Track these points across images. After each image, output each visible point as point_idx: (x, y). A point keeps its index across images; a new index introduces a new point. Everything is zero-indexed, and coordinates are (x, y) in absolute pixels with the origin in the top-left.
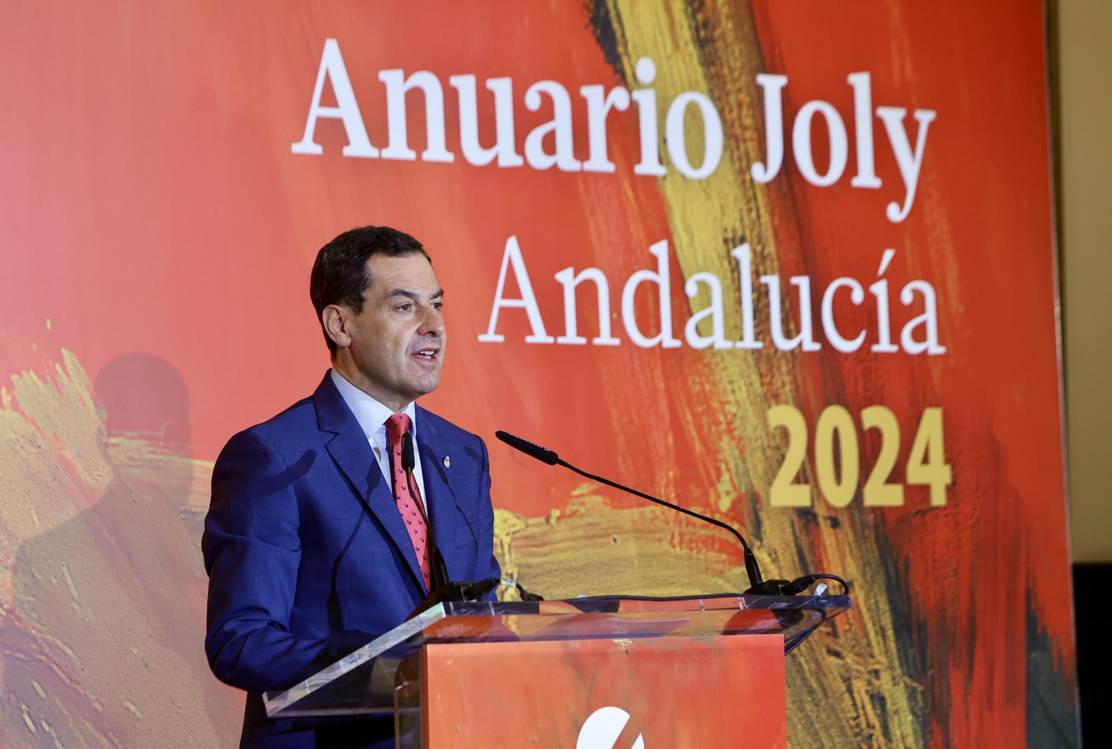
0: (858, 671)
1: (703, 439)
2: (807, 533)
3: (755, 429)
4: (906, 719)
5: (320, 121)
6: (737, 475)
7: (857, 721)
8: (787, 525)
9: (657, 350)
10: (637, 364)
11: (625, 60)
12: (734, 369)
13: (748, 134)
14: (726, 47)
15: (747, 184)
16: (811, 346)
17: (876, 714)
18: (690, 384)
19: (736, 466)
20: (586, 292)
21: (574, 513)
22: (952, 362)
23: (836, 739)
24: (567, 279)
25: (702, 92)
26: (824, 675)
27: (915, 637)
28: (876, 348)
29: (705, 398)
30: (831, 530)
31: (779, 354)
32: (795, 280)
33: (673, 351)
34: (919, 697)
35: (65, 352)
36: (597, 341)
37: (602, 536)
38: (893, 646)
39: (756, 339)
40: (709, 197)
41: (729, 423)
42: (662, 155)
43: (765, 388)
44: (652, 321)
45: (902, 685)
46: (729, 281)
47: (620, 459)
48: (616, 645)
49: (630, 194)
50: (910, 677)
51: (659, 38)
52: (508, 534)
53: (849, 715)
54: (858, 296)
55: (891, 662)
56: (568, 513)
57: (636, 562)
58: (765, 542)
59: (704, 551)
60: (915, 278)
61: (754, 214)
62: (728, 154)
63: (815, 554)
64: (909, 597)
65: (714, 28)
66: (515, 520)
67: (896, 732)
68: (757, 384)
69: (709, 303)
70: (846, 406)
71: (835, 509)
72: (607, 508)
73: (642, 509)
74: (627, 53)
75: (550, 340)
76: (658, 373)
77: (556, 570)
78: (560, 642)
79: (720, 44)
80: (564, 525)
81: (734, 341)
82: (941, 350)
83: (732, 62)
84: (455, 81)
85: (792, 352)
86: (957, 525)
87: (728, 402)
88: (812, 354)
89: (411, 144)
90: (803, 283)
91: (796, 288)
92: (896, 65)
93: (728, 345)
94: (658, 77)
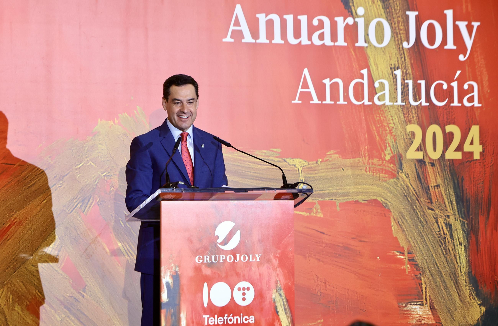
0: (440, 215)
1: (379, 135)
2: (421, 168)
3: (401, 132)
4: (460, 232)
5: (233, 31)
6: (393, 148)
7: (440, 232)
8: (413, 165)
9: (362, 106)
10: (354, 110)
11: (353, 8)
12: (393, 112)
13: (402, 32)
14: (394, 2)
15: (401, 49)
16: (424, 104)
17: (447, 230)
18: (375, 117)
19: (393, 145)
20: (334, 87)
21: (327, 160)
22: (484, 109)
23: (430, 238)
25: (383, 18)
26: (426, 216)
27: (465, 204)
28: (452, 105)
29: (381, 122)
30: (431, 167)
31: (412, 106)
32: (419, 82)
33: (369, 106)
34: (466, 225)
35: (138, 107)
36: (338, 103)
37: (338, 168)
38: (455, 207)
39: (402, 102)
40: (385, 54)
41: (390, 131)
42: (366, 40)
43: (405, 119)
44: (360, 96)
45: (459, 221)
46: (392, 82)
47: (346, 142)
49: (353, 53)
50: (462, 218)
52: (301, 167)
53: (436, 230)
54: (445, 87)
55: (455, 212)
56: (325, 160)
57: (351, 177)
58: (403, 171)
59: (379, 173)
60: (470, 81)
61: (403, 59)
62: (393, 39)
63: (424, 175)
64: (463, 191)
66: (304, 162)
67: (455, 236)
68: (402, 117)
69: (384, 90)
70: (439, 124)
71: (433, 160)
72: (340, 159)
73: (354, 159)
74: (353, 6)
75: (320, 102)
76: (362, 113)
77: (320, 179)
80: (323, 164)
81: (393, 102)
82: (479, 105)
83: (396, 7)
84: (285, 17)
85: (417, 106)
86: (485, 166)
87: (390, 123)
88: (425, 107)
89: (267, 38)
90: (423, 82)
91: (420, 84)
92: (464, 7)
93: (391, 104)
94: (365, 13)
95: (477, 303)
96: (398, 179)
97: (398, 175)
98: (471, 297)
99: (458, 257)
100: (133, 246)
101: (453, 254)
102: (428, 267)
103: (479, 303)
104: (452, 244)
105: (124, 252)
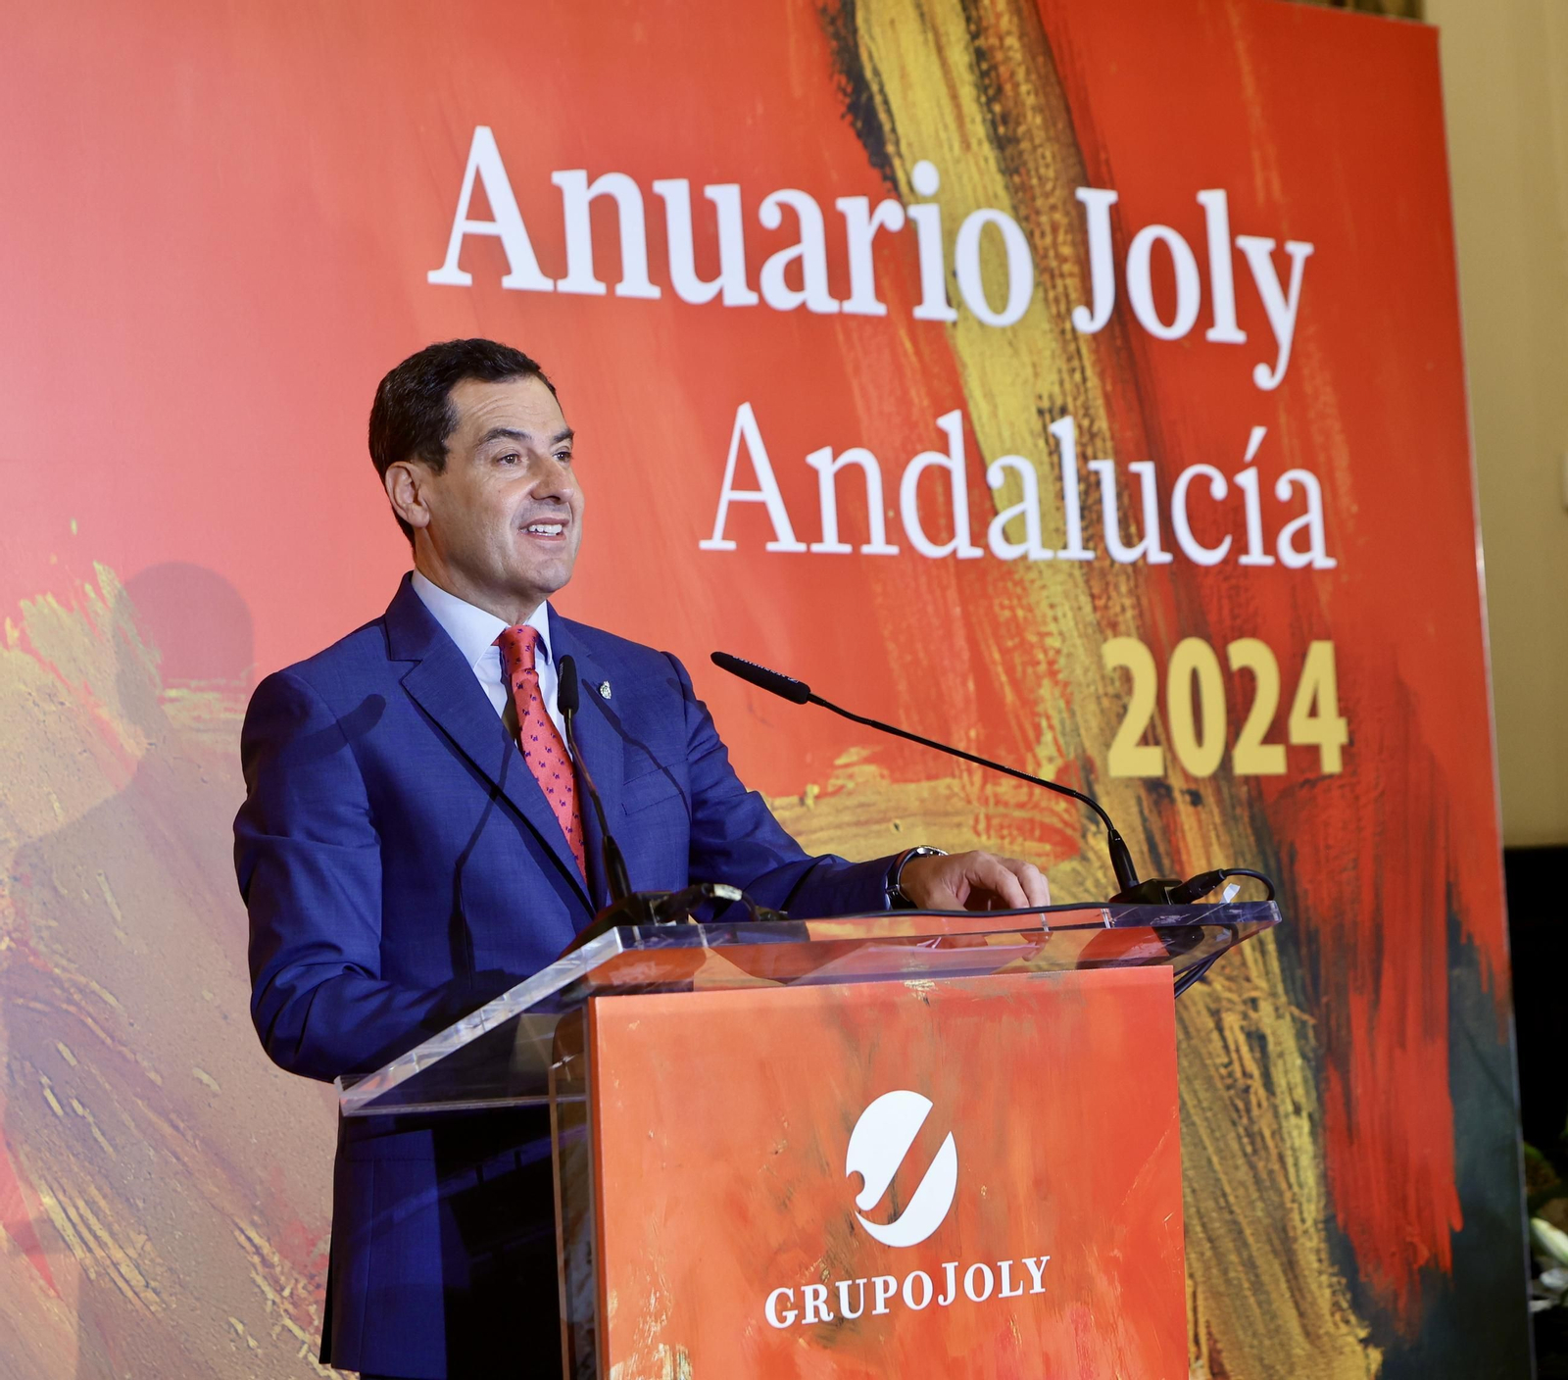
0: (1230, 1001)
1: (1016, 684)
2: (1160, 813)
3: (1086, 671)
4: (1293, 1064)
5: (467, 238)
6: (1064, 734)
7: (1230, 1069)
8: (1133, 802)
9: (951, 563)
10: (923, 580)
11: (897, 163)
12: (1056, 588)
13: (1067, 268)
14: (1035, 148)
15: (1068, 336)
16: (1159, 557)
17: (1254, 1058)
18: (997, 609)
19: (1062, 723)
20: (850, 480)
21: (839, 790)
22: (1345, 578)
23: (1202, 1095)
24: (823, 462)
25: (1002, 209)
26: (1186, 1007)
27: (1304, 951)
28: (1244, 560)
29: (1017, 628)
30: (1191, 809)
31: (1117, 566)
32: (1135, 467)
33: (973, 562)
34: (1311, 1034)
35: (98, 566)
36: (866, 549)
37: (878, 822)
38: (1275, 965)
39: (1085, 548)
40: (1016, 353)
41: (1051, 663)
42: (951, 294)
43: (1098, 615)
44: (942, 522)
45: (1288, 1018)
46: (1047, 468)
48: (908, 990)
49: (908, 345)
50: (1299, 1006)
51: (943, 135)
53: (1219, 1061)
54: (1219, 489)
55: (1273, 986)
56: (830, 789)
59: (1020, 840)
60: (1294, 467)
61: (1078, 376)
62: (1041, 294)
63: (1170, 841)
64: (1295, 898)
65: (1018, 124)
67: (1280, 1081)
68: (1088, 608)
69: (1020, 498)
70: (1207, 638)
71: (1196, 780)
72: (885, 783)
73: (933, 783)
74: (900, 155)
75: (801, 547)
76: (952, 594)
78: (818, 987)
79: (1025, 145)
80: (826, 805)
81: (1055, 549)
82: (1329, 563)
83: (1042, 171)
84: (660, 187)
85: (1134, 564)
86: (1357, 798)
87: (1049, 634)
88: (1160, 567)
89: (599, 274)
90: (1146, 470)
91: (1137, 477)
92: (1259, 181)
93: (1048, 554)
94: (942, 188)
95: (1356, 1336)
96: (1084, 859)
97: (1086, 842)
98: (1338, 1317)
99: (1290, 1161)
100: (103, 1203)
101: (1274, 1152)
102: (1198, 1212)
103: (1363, 1333)
104: (1269, 1115)
105: (69, 1233)
